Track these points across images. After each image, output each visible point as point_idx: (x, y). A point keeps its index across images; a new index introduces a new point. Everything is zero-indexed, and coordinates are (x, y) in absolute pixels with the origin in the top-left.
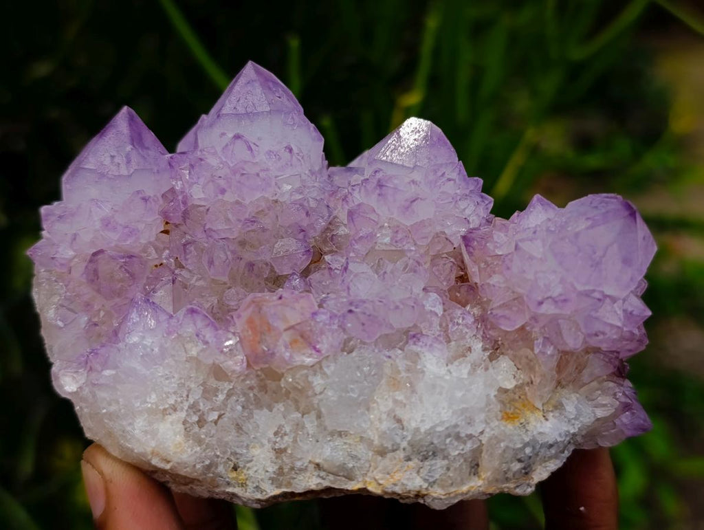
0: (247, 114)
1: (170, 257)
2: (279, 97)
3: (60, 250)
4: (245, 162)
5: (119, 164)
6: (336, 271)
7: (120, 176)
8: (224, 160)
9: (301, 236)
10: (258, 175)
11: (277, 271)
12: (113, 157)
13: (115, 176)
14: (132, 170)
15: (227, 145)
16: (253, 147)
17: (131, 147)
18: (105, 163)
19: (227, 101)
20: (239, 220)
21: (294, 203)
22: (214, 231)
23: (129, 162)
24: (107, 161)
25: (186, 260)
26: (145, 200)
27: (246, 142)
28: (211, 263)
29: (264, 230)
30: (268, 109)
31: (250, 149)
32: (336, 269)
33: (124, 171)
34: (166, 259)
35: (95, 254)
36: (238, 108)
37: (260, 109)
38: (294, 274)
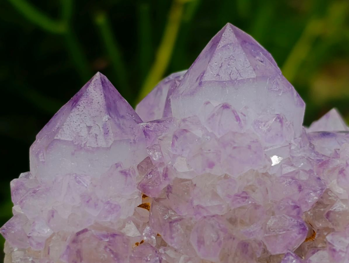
0: (232, 82)
1: (151, 234)
2: (262, 62)
3: (36, 228)
4: (234, 133)
5: (96, 135)
6: (340, 253)
7: (98, 148)
8: (210, 131)
9: (294, 213)
10: (249, 147)
11: (270, 251)
12: (89, 128)
13: (93, 148)
14: (111, 142)
15: (213, 115)
16: (241, 117)
17: (107, 116)
18: (82, 134)
19: (208, 67)
20: (229, 196)
21: (285, 176)
22: (203, 208)
23: (106, 133)
24: (84, 133)
25: (172, 238)
26: (124, 173)
27: (234, 112)
28: (201, 242)
29: (256, 207)
30: (254, 75)
31: (238, 119)
32: (340, 251)
33: (102, 143)
34: (147, 235)
35: (78, 234)
36: (222, 75)
37: (245, 76)
38: (288, 254)
